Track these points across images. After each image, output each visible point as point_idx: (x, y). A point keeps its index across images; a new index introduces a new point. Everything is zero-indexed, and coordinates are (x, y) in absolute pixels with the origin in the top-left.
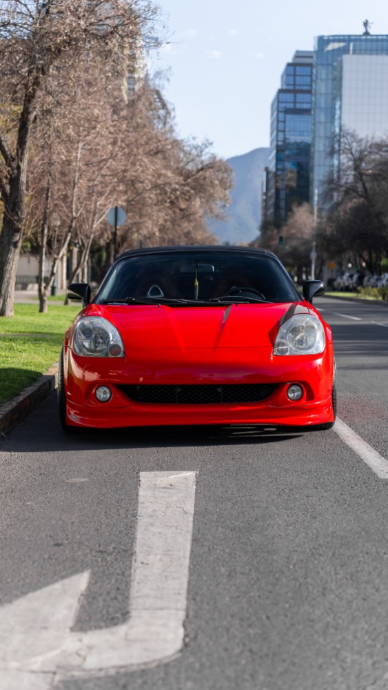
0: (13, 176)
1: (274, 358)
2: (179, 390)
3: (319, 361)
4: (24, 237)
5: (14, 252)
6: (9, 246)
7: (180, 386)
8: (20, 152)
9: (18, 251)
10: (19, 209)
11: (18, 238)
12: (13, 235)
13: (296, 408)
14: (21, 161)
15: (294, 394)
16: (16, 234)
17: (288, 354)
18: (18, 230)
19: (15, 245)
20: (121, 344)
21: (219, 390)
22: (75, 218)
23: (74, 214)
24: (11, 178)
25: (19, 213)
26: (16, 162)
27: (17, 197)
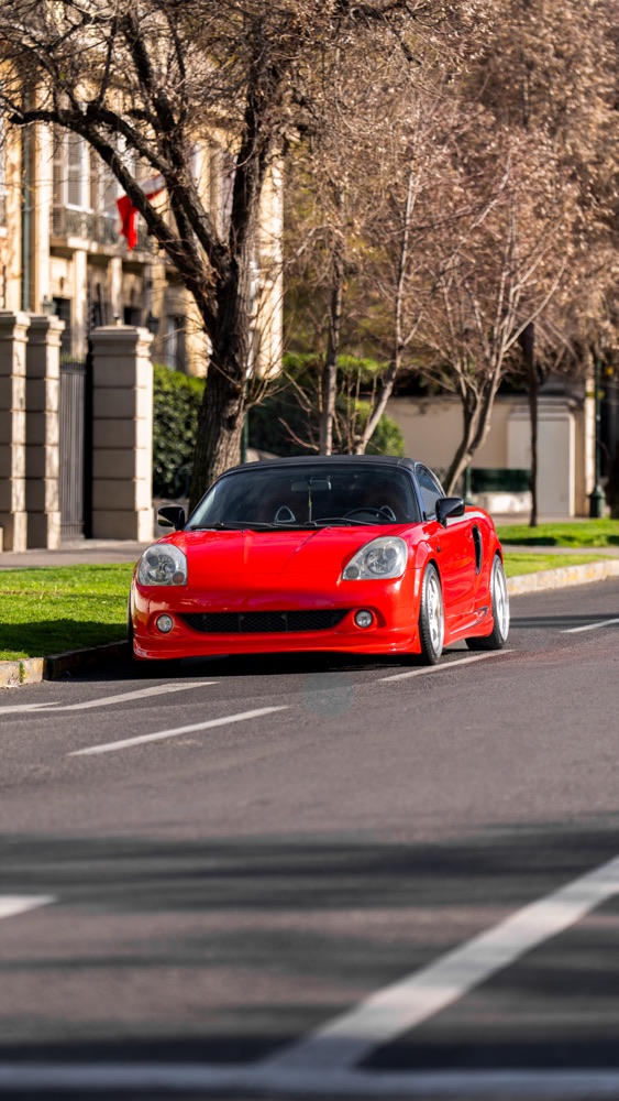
0: (223, 283)
1: (341, 584)
2: (242, 618)
3: (397, 586)
4: (249, 406)
5: (230, 439)
6: (218, 425)
7: (243, 614)
8: (235, 234)
9: (236, 435)
10: (236, 351)
11: (236, 408)
12: (226, 404)
13: (364, 635)
14: (239, 252)
15: (364, 620)
16: (231, 402)
17: (359, 578)
18: (236, 394)
19: (231, 425)
20: (185, 573)
21: (283, 617)
22: (401, 347)
23: (400, 339)
24: (219, 289)
25: (237, 358)
26: (228, 255)
27: (233, 326)
